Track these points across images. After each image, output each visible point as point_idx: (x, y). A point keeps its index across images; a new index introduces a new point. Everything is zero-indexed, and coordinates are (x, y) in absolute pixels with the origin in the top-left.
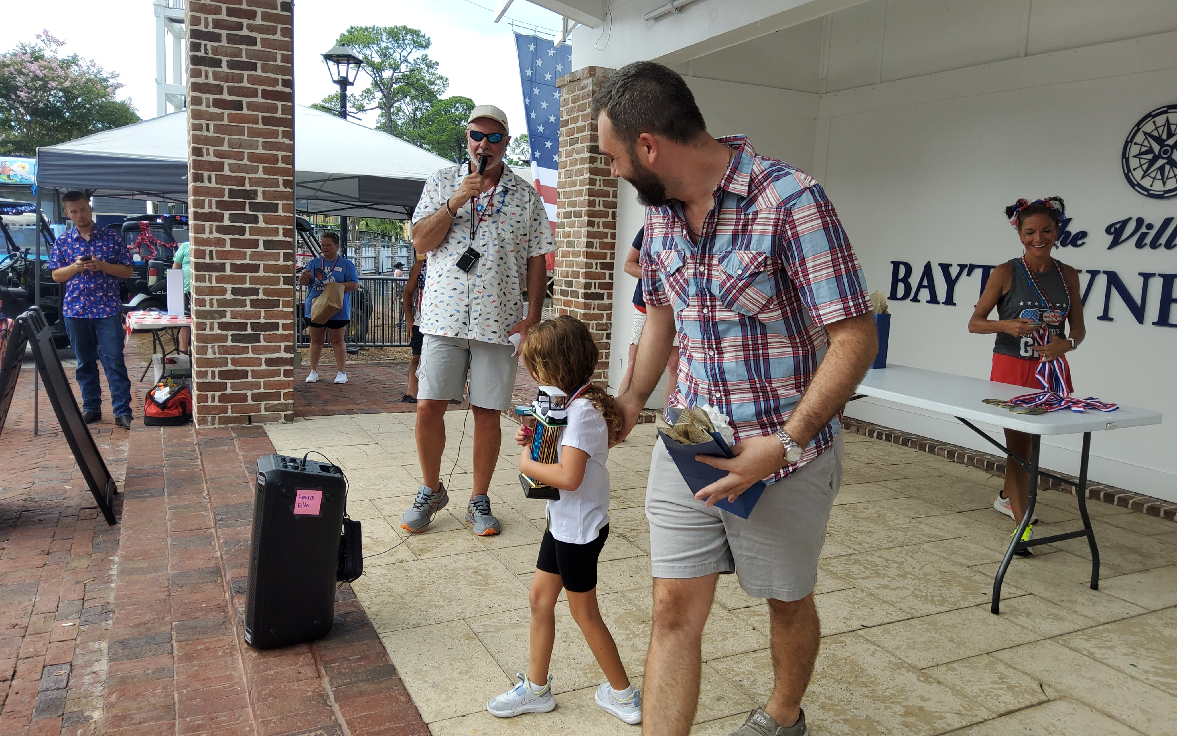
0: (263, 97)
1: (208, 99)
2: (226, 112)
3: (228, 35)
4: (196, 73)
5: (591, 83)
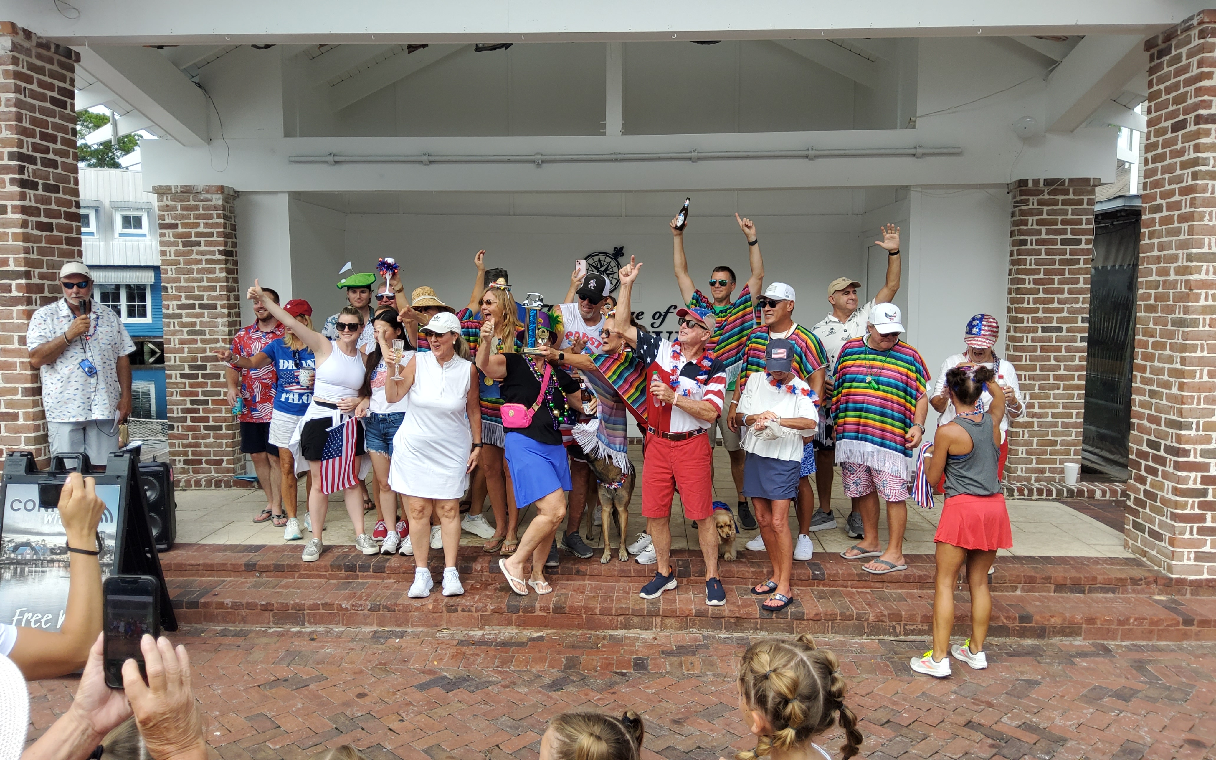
0: (65, 219)
1: (32, 221)
2: (44, 234)
3: (41, 158)
4: (23, 197)
5: (219, 199)
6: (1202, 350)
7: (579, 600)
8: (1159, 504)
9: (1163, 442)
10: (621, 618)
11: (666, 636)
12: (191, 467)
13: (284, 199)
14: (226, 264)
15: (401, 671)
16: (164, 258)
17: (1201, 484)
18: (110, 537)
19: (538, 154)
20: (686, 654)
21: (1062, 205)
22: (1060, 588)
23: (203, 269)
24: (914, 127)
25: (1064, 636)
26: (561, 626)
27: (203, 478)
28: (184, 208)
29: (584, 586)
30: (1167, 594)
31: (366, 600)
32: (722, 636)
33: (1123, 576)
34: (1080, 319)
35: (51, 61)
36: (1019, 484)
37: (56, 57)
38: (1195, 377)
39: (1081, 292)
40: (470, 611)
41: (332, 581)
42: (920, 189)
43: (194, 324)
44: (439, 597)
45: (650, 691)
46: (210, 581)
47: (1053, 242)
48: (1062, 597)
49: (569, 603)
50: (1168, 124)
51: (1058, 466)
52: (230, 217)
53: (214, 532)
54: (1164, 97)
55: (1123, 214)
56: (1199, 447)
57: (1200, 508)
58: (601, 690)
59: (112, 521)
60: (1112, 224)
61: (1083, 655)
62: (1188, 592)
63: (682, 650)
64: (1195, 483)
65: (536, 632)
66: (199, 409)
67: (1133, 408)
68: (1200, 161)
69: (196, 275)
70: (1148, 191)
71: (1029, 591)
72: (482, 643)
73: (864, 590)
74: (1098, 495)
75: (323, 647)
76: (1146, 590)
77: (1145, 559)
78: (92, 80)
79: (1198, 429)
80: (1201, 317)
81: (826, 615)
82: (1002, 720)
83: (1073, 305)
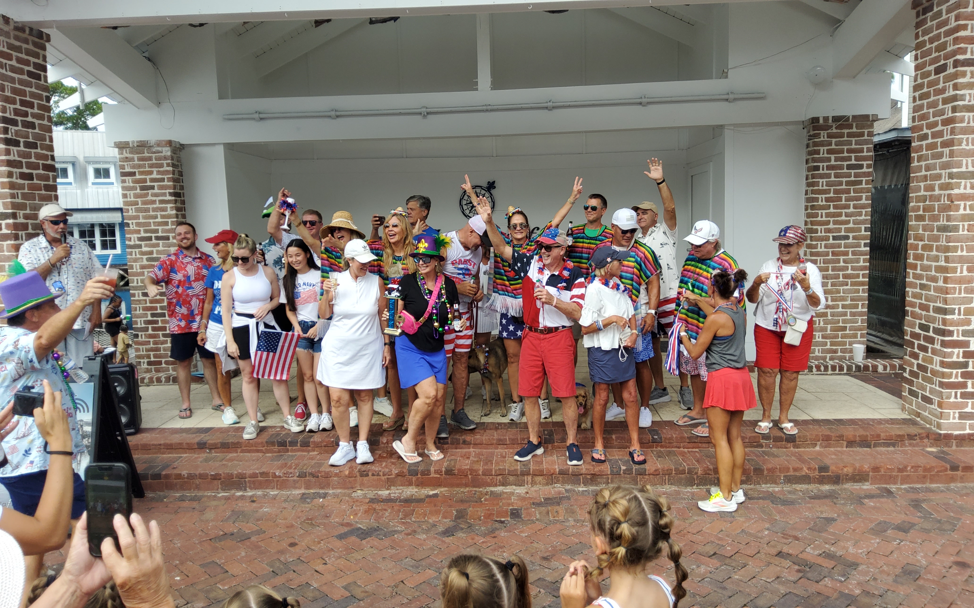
0: (43, 170)
1: (16, 172)
2: (26, 182)
3: (21, 121)
4: (8, 152)
5: (167, 151)
6: (962, 250)
7: (465, 464)
8: (929, 375)
9: (932, 325)
10: (499, 477)
11: (536, 491)
12: (153, 367)
13: (220, 150)
14: (175, 203)
15: (324, 524)
16: (126, 200)
17: (963, 357)
18: (87, 424)
19: (423, 107)
20: (552, 504)
21: (847, 137)
22: (851, 444)
23: (157, 208)
24: (726, 77)
25: (854, 482)
26: (452, 485)
27: (162, 375)
28: (140, 159)
29: (470, 453)
30: (937, 446)
31: (295, 468)
32: (581, 489)
33: (901, 433)
34: (863, 229)
35: (26, 41)
36: (816, 362)
37: (31, 38)
38: (956, 272)
39: (863, 207)
40: (378, 475)
41: (267, 455)
42: (732, 128)
43: (151, 253)
44: (354, 464)
45: (524, 535)
46: (170, 457)
47: (841, 167)
48: (853, 451)
49: (457, 467)
50: (932, 68)
51: (848, 347)
52: (178, 166)
53: (172, 418)
54: (928, 46)
55: (896, 143)
56: (961, 328)
57: (962, 377)
58: (484, 535)
59: (88, 411)
60: (888, 151)
61: (870, 496)
62: (954, 444)
63: (549, 501)
64: (958, 357)
65: (432, 490)
66: (158, 321)
67: (907, 298)
68: (958, 97)
69: (151, 213)
70: (916, 123)
71: (826, 447)
72: (388, 500)
73: (694, 450)
74: (880, 369)
75: (261, 507)
76: (920, 444)
77: (918, 419)
78: (62, 57)
79: (959, 314)
80: (961, 223)
81: (663, 470)
82: (807, 550)
83: (858, 218)
